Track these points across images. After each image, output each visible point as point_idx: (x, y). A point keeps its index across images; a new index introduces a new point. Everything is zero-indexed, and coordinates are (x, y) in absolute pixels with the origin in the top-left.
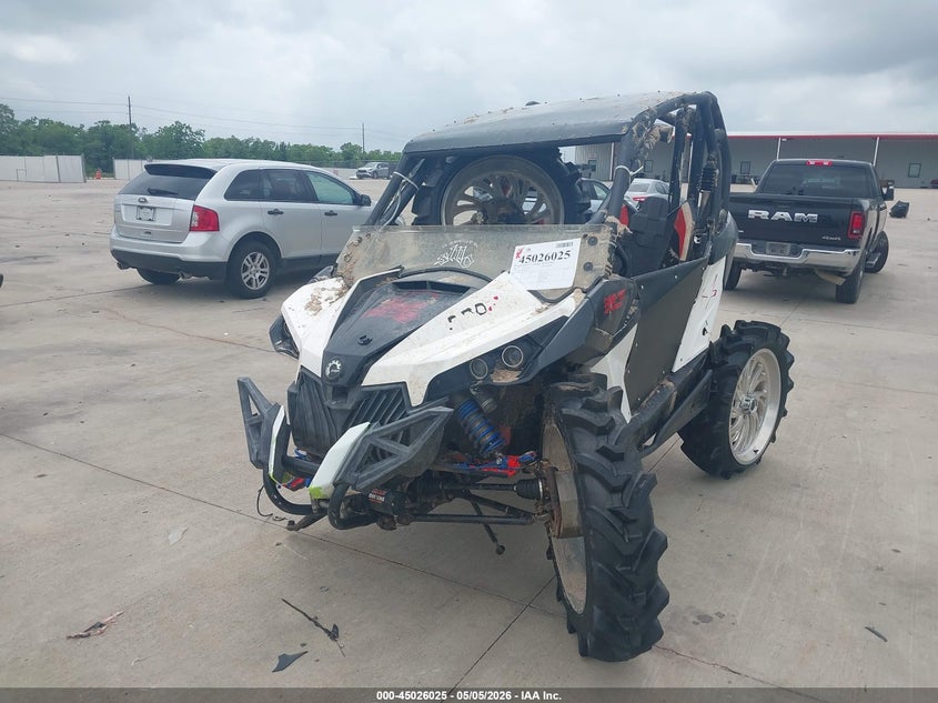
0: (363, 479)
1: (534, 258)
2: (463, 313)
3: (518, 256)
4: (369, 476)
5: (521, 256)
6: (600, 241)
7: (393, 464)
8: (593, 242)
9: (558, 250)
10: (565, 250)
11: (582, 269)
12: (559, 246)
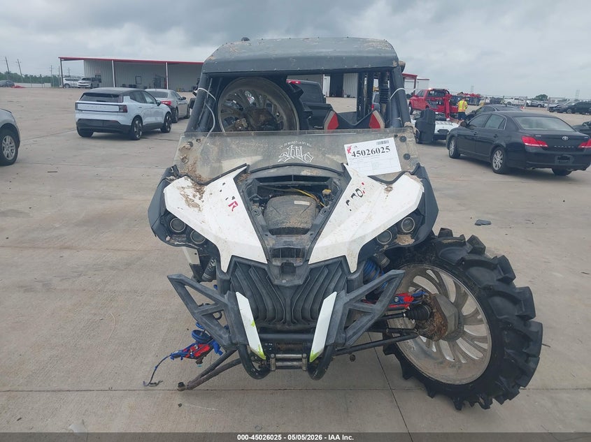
0: (351, 337)
1: (363, 153)
2: (352, 197)
3: (349, 152)
4: (354, 334)
5: (352, 151)
6: (408, 139)
7: (370, 320)
8: (403, 139)
9: (380, 146)
10: (384, 146)
11: (403, 159)
12: (379, 143)
